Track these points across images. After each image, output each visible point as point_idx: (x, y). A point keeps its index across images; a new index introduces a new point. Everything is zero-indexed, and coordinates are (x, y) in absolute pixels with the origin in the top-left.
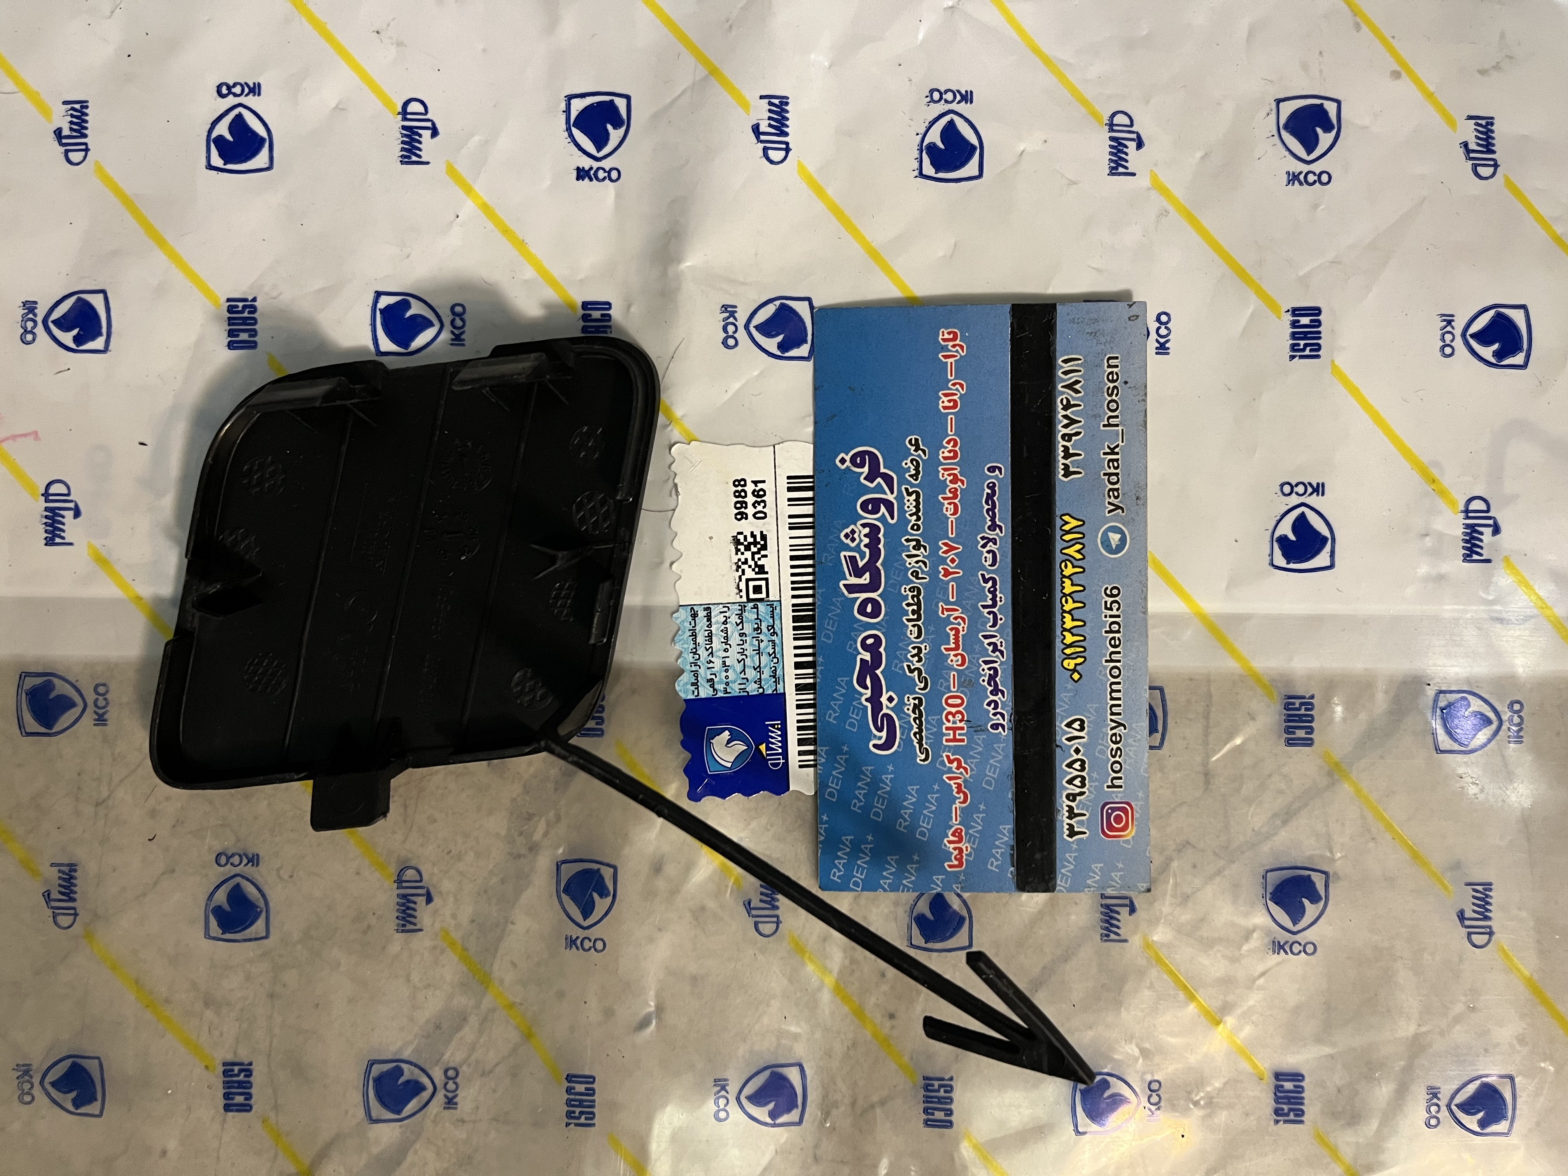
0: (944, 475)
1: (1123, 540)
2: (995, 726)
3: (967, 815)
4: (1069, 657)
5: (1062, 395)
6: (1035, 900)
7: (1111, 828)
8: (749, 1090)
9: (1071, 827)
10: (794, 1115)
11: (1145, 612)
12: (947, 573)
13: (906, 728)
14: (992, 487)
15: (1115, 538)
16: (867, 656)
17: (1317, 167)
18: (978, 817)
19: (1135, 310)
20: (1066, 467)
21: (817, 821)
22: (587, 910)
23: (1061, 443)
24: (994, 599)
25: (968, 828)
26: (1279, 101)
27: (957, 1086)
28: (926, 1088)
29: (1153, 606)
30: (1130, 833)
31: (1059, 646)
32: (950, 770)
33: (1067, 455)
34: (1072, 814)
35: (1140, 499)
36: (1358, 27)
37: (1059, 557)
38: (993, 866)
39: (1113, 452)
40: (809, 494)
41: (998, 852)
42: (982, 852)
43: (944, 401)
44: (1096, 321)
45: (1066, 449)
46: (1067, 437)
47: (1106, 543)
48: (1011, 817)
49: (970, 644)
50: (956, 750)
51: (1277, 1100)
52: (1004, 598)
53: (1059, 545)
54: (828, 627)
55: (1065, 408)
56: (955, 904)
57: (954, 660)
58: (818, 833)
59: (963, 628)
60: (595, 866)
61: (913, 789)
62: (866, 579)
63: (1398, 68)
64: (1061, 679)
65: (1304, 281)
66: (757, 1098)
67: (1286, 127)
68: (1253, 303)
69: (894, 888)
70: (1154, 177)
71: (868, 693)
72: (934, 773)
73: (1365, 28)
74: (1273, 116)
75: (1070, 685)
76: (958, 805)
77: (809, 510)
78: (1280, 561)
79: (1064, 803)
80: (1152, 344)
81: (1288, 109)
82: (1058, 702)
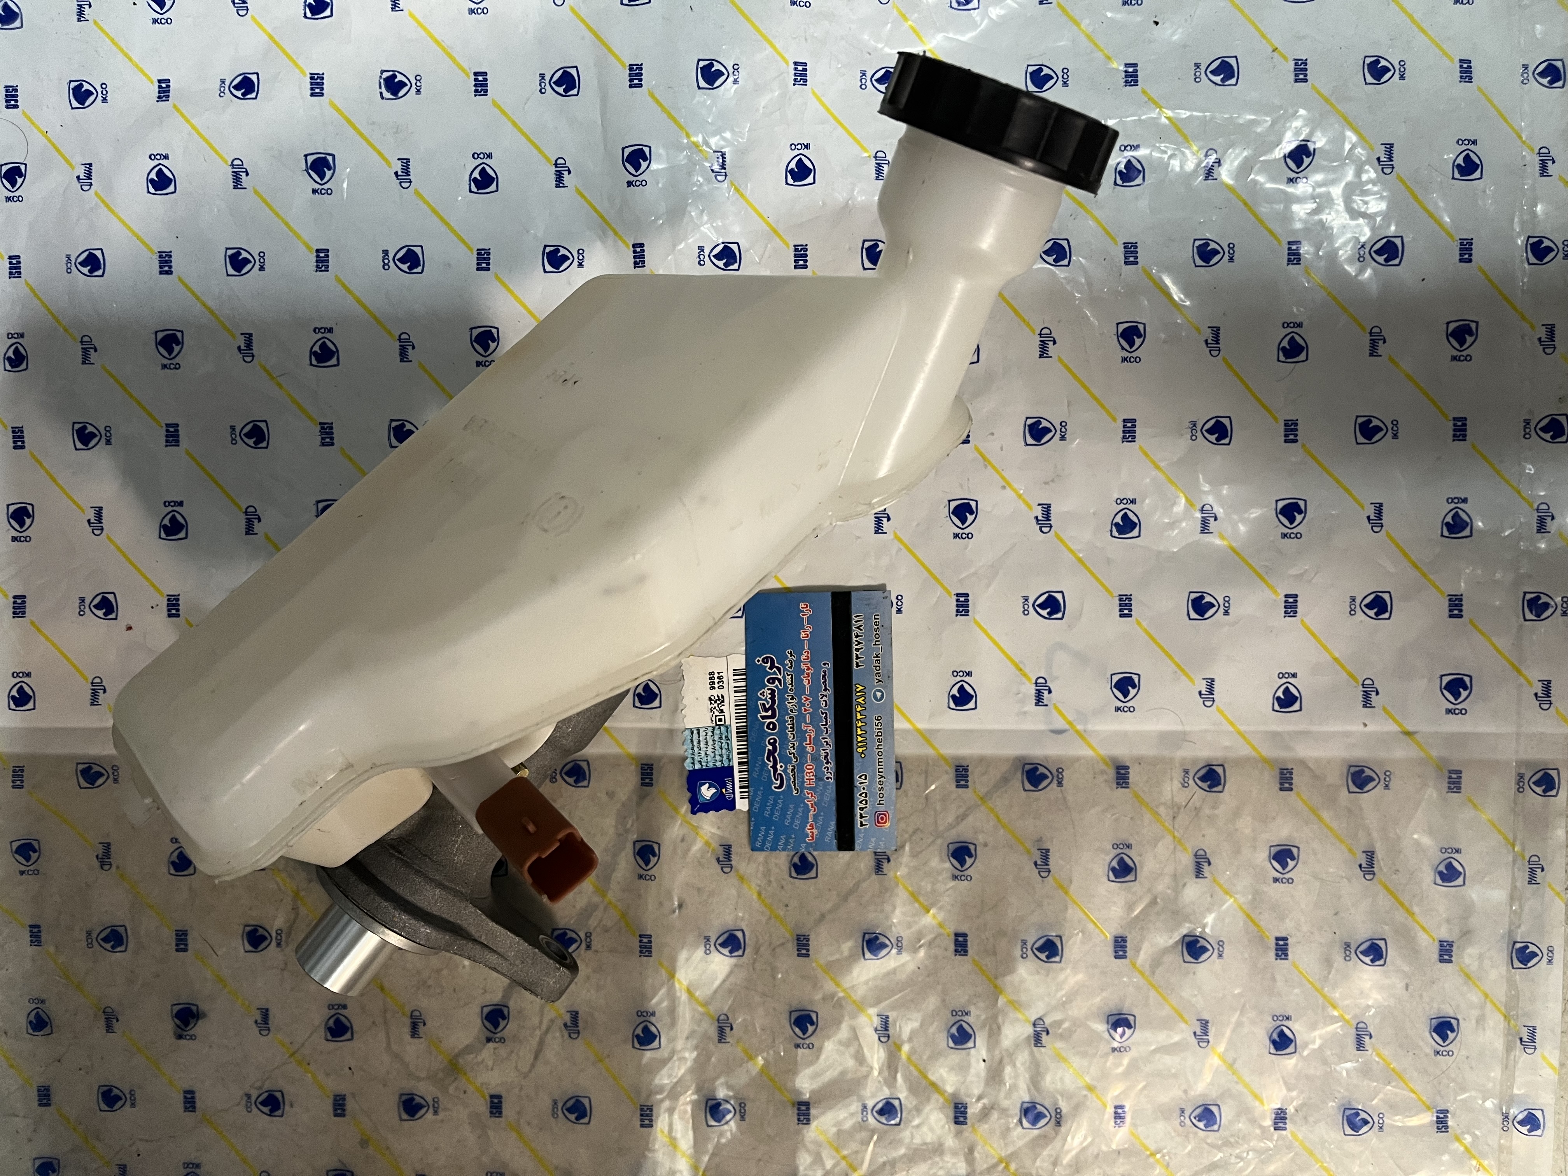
0: (803, 667)
1: (882, 696)
2: (828, 778)
3: (815, 817)
4: (860, 747)
5: (855, 631)
6: (846, 855)
7: (879, 822)
8: (720, 941)
9: (861, 822)
10: (740, 952)
11: (893, 727)
12: (806, 710)
13: (788, 780)
14: (825, 672)
15: (879, 694)
17: (966, 531)
18: (821, 818)
19: (886, 594)
20: (857, 663)
21: (749, 821)
22: (647, 863)
23: (855, 652)
24: (826, 722)
25: (816, 823)
26: (949, 501)
27: (812, 938)
28: (798, 940)
29: (897, 725)
30: (888, 824)
31: (855, 743)
32: (808, 798)
34: (861, 817)
35: (890, 677)
36: (986, 467)
37: (854, 703)
38: (827, 839)
39: (877, 656)
40: (744, 677)
41: (829, 834)
42: (822, 833)
43: (803, 635)
44: (868, 599)
45: (857, 655)
46: (857, 650)
47: (875, 697)
48: (835, 818)
49: (816, 742)
50: (810, 789)
51: (956, 945)
52: (831, 721)
53: (854, 698)
54: (753, 734)
55: (856, 637)
56: (810, 858)
57: (809, 749)
58: (749, 826)
59: (813, 735)
60: (650, 843)
61: (791, 806)
62: (769, 713)
63: (1004, 484)
64: (856, 755)
65: (961, 581)
66: (724, 945)
67: (953, 513)
68: (939, 591)
69: (784, 850)
70: (895, 533)
71: (771, 764)
72: (801, 799)
73: (989, 467)
74: (947, 508)
75: (860, 760)
76: (811, 813)
77: (744, 684)
78: (952, 705)
79: (858, 812)
80: (894, 609)
81: (953, 505)
82: (855, 767)
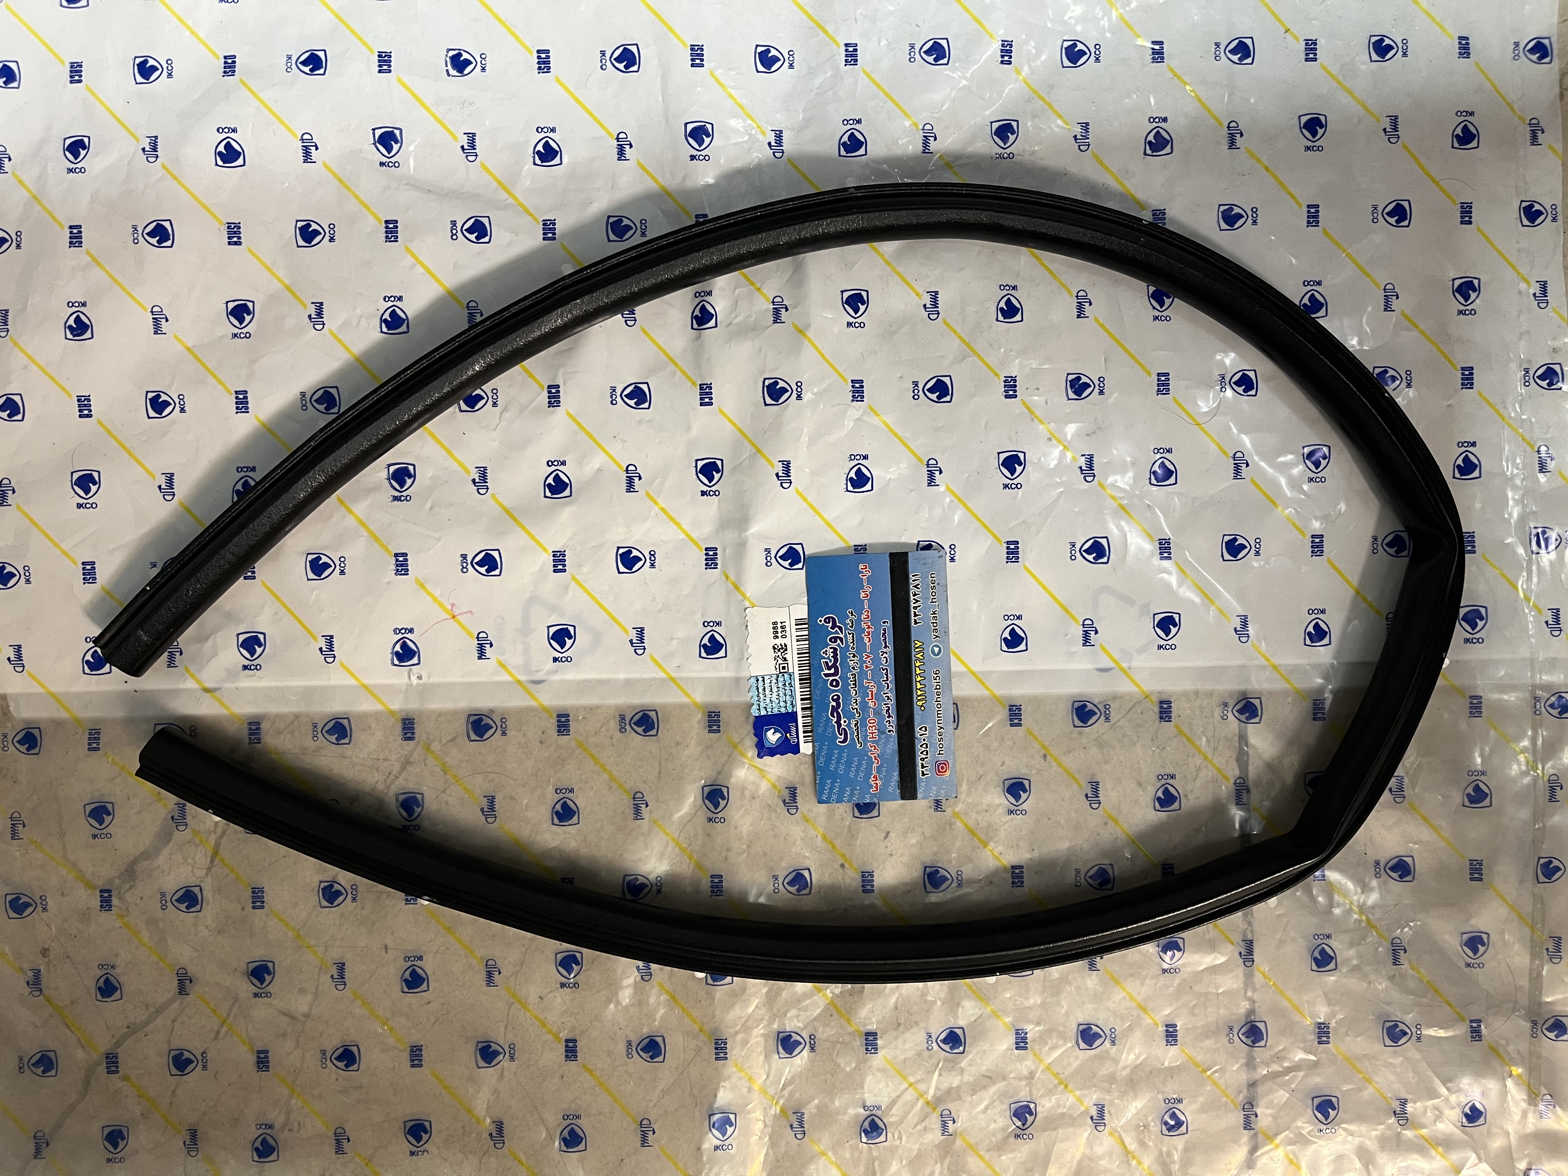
0: (864, 626)
1: (940, 650)
2: (889, 731)
3: (879, 769)
4: (919, 700)
5: (912, 590)
8: (788, 880)
9: (923, 772)
10: (807, 890)
12: (867, 667)
13: (852, 733)
14: (885, 630)
15: (936, 650)
16: (834, 704)
17: (1016, 481)
18: (884, 769)
19: (941, 553)
20: (915, 620)
23: (913, 610)
24: (887, 677)
25: (880, 774)
26: (999, 454)
30: (948, 773)
31: (915, 696)
32: (871, 751)
33: (915, 615)
34: (923, 767)
35: (946, 633)
36: (1032, 420)
37: (914, 659)
38: (890, 790)
39: (934, 613)
40: (806, 626)
41: (892, 784)
42: (886, 785)
43: (862, 595)
44: (925, 559)
45: (915, 613)
46: (915, 608)
47: (933, 652)
48: (897, 769)
50: (873, 742)
51: (1013, 877)
52: (891, 677)
53: (913, 653)
55: (914, 595)
57: (871, 704)
61: (856, 759)
62: (832, 671)
64: (916, 708)
66: (791, 884)
67: (1002, 465)
68: (991, 539)
69: (848, 800)
70: (947, 487)
71: (835, 719)
72: (864, 753)
73: (1035, 420)
76: (875, 765)
77: (806, 632)
78: (1005, 649)
79: (919, 762)
80: (947, 560)
81: (1003, 457)
82: (916, 719)
